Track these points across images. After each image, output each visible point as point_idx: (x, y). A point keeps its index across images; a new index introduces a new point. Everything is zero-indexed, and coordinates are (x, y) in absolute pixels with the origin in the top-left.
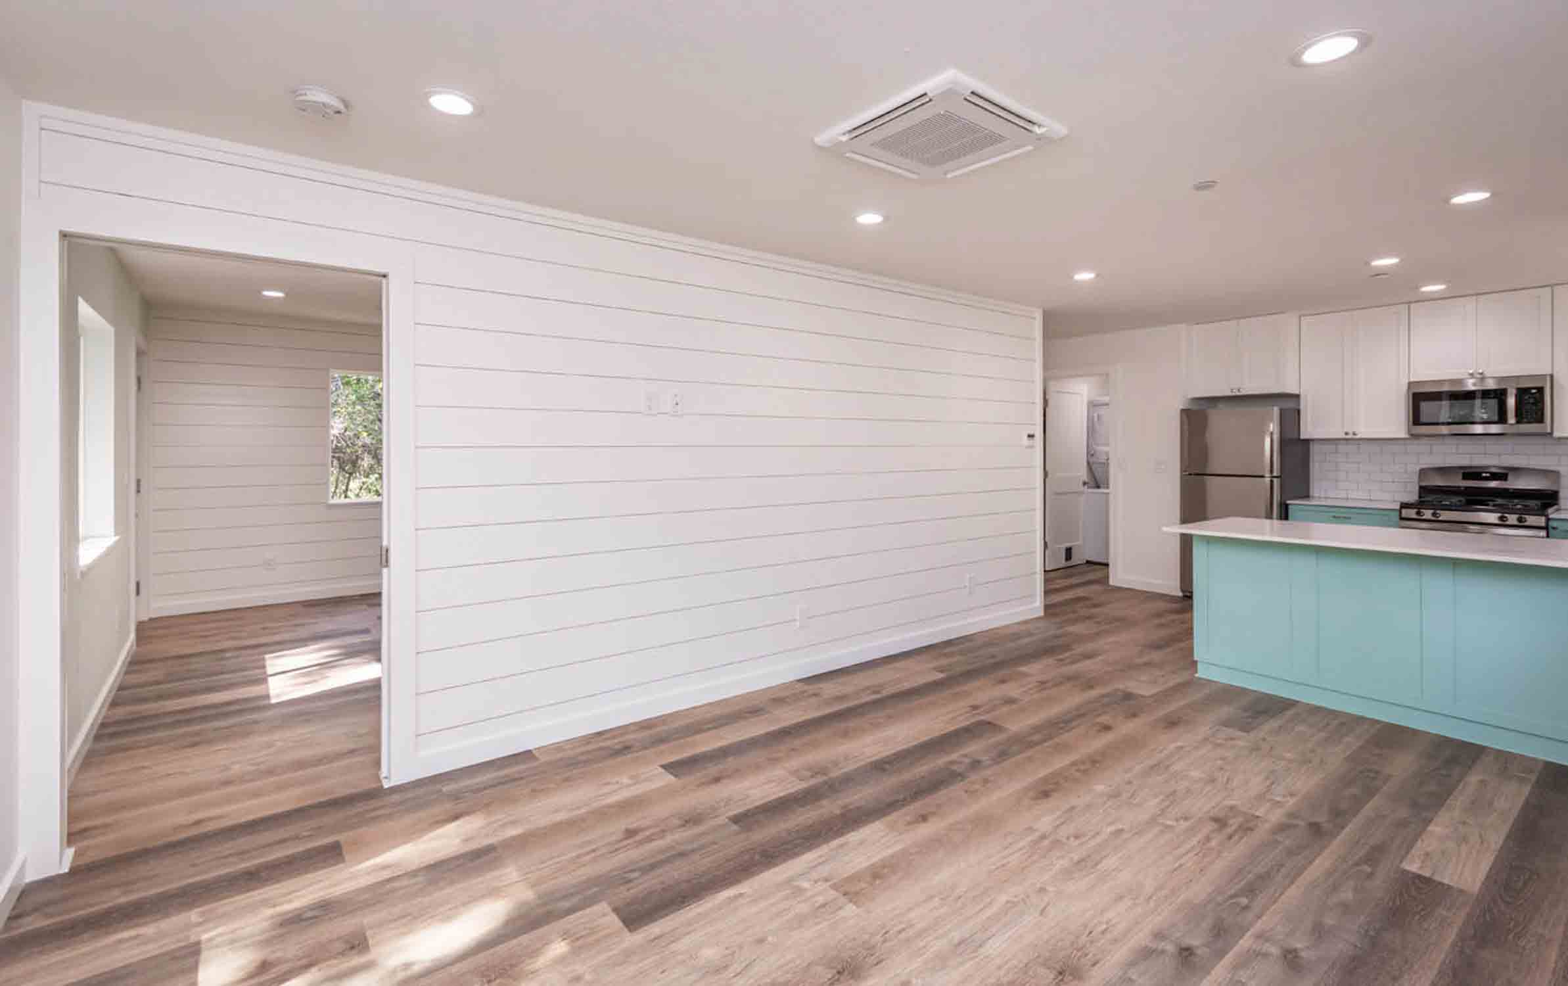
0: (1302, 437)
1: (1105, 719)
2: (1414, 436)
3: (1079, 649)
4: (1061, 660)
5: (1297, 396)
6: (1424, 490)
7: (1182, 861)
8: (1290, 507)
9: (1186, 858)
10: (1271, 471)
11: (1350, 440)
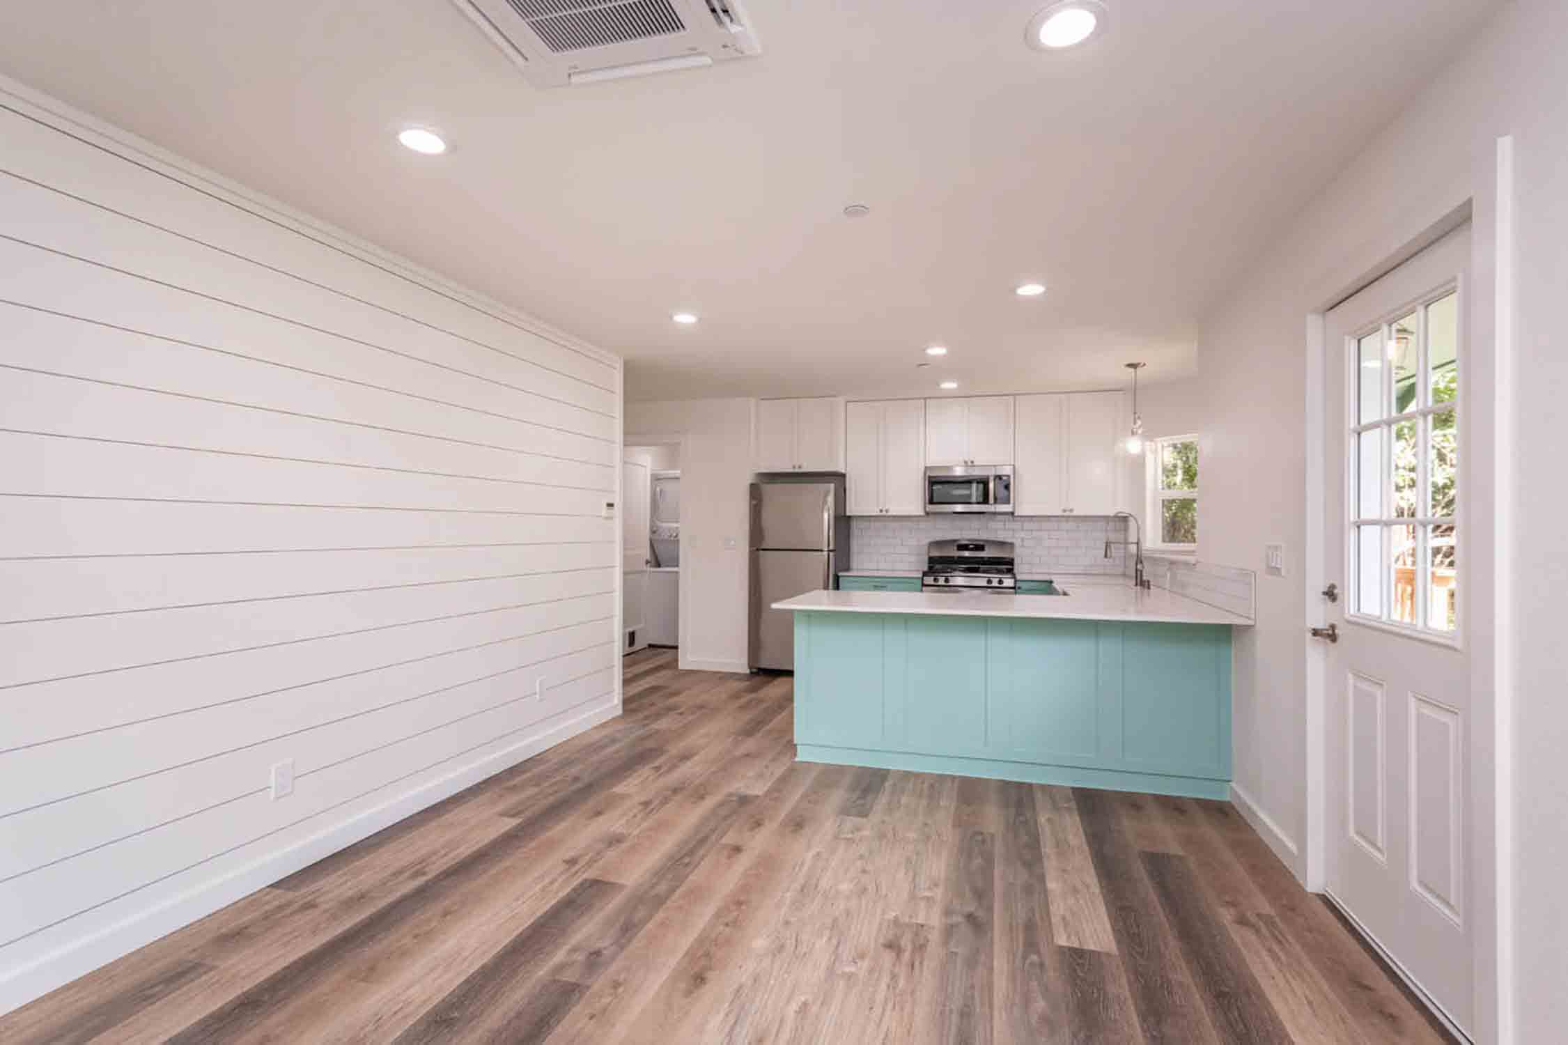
0: (848, 514)
1: (730, 838)
2: (927, 514)
3: (674, 749)
4: (657, 768)
5: (844, 476)
6: (932, 560)
7: (884, 1027)
8: (841, 579)
9: (886, 1019)
10: (829, 545)
11: (883, 518)
